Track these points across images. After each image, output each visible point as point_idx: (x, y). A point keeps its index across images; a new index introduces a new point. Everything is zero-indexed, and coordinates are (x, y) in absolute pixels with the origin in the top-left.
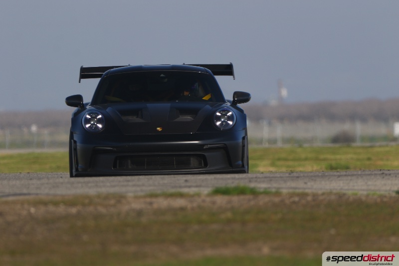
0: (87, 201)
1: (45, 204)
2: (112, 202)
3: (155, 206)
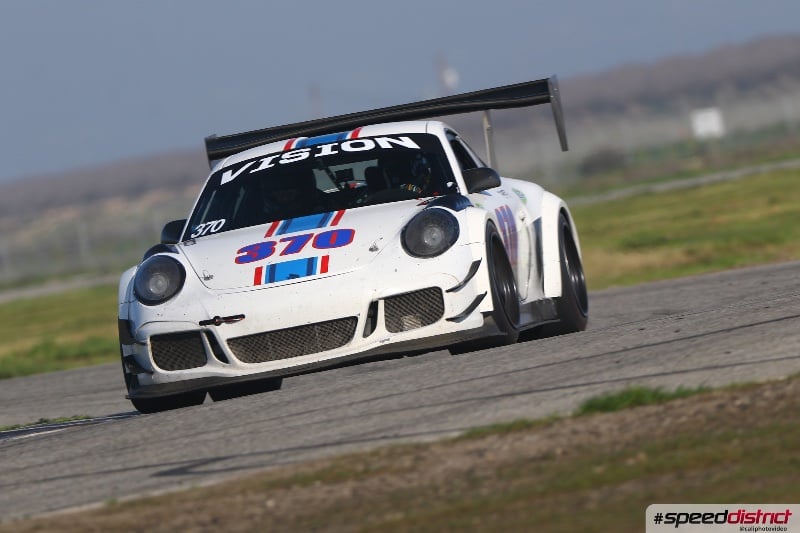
0: (360, 467)
1: (286, 484)
2: (407, 462)
3: (490, 456)
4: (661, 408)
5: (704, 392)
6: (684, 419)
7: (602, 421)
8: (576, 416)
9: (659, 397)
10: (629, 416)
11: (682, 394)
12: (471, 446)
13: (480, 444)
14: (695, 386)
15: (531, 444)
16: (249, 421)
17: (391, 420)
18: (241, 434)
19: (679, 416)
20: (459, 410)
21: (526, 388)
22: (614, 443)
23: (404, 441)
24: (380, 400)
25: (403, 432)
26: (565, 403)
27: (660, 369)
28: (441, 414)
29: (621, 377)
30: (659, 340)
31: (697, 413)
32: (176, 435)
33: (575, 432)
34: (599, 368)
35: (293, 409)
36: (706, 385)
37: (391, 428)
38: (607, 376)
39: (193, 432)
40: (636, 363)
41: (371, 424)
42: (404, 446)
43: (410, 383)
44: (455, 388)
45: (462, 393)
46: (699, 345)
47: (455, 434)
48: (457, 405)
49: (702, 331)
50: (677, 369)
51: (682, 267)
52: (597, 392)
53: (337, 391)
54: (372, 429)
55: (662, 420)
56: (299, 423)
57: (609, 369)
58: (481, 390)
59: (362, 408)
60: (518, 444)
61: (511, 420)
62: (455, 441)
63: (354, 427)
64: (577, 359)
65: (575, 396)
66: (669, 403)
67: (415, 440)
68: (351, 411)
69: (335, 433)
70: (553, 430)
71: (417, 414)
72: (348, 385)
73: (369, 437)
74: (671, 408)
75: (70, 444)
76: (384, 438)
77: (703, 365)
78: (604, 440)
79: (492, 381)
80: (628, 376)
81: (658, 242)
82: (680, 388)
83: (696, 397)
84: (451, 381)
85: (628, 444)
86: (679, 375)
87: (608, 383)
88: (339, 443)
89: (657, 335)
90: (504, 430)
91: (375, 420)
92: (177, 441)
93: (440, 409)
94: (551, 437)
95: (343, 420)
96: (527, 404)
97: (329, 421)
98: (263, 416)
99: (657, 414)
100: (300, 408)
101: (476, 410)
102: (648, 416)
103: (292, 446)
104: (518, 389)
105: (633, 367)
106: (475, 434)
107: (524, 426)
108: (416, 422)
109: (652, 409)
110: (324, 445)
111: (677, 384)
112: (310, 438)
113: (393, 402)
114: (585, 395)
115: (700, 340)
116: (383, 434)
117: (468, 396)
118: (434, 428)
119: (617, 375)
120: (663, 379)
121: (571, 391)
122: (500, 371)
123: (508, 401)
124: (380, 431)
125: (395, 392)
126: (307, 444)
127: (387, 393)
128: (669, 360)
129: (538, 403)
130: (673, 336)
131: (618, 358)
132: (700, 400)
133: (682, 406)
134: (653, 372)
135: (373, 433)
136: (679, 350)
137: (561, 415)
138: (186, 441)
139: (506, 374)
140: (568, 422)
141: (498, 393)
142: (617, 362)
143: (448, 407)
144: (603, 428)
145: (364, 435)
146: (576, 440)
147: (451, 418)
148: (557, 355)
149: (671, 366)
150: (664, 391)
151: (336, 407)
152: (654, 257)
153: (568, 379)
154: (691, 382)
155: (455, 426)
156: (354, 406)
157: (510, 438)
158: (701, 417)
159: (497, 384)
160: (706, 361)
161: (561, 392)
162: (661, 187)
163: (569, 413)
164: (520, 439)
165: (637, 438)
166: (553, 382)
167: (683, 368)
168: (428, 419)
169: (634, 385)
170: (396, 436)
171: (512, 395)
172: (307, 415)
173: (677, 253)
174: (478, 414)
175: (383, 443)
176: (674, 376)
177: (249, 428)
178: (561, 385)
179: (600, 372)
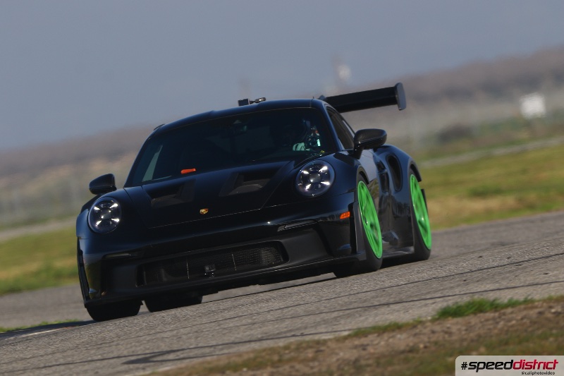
4: (497, 314)
5: (528, 303)
6: (514, 322)
7: (452, 324)
8: (434, 320)
9: (495, 306)
10: (474, 320)
11: (512, 304)
12: (357, 342)
13: (364, 341)
14: (522, 299)
15: (402, 340)
16: (195, 323)
17: (298, 323)
18: (189, 333)
19: (510, 320)
20: (349, 316)
21: (397, 300)
22: (462, 340)
23: (307, 338)
24: (290, 309)
25: (306, 332)
26: (427, 310)
27: (497, 286)
28: (335, 318)
29: (468, 292)
30: (496, 264)
31: (522, 319)
32: (141, 334)
33: (433, 332)
34: (452, 285)
35: (227, 315)
36: (529, 298)
37: (298, 329)
38: (457, 291)
39: (153, 331)
40: (478, 281)
41: (284, 326)
42: (308, 342)
43: (313, 295)
44: (346, 299)
45: (351, 303)
46: (526, 268)
47: (346, 333)
48: (348, 312)
49: (527, 258)
50: (509, 285)
51: (514, 211)
52: (450, 302)
53: (258, 302)
54: (285, 330)
55: (497, 323)
56: (231, 325)
57: (459, 286)
58: (365, 301)
59: (278, 314)
60: (391, 340)
61: (387, 323)
62: (346, 338)
63: (271, 328)
64: (434, 278)
65: (433, 305)
66: (503, 311)
67: (316, 337)
68: (269, 317)
69: (257, 332)
70: (417, 331)
71: (318, 319)
72: (268, 297)
73: (284, 335)
74: (504, 314)
75: (62, 340)
76: (294, 336)
77: (527, 283)
78: (454, 338)
79: (373, 294)
80: (472, 291)
81: (497, 192)
82: (510, 300)
83: (522, 307)
84: (342, 294)
85: (472, 341)
86: (511, 290)
87: (458, 296)
88: (260, 340)
89: (493, 261)
90: (381, 330)
91: (288, 322)
92: (141, 338)
93: (335, 314)
94: (415, 335)
95: (263, 323)
96: (398, 311)
97: (254, 324)
98: (205, 320)
99: (494, 319)
100: (232, 313)
101: (360, 316)
102: (487, 320)
103: (227, 342)
104: (392, 300)
105: (476, 284)
106: (360, 333)
107: (397, 327)
108: (317, 325)
109: (490, 315)
110: (250, 341)
111: (509, 297)
112: (239, 336)
113: (300, 310)
114: (441, 304)
115: (525, 265)
116: (293, 333)
117: (356, 305)
118: (330, 330)
119: (464, 290)
120: (498, 292)
121: (431, 301)
122: (378, 287)
123: (383, 309)
124: (291, 331)
125: (302, 303)
126: (237, 340)
127: (296, 303)
128: (503, 279)
129: (406, 311)
130: (506, 261)
131: (465, 278)
132: (525, 309)
133: (512, 313)
134: (492, 288)
135: (285, 332)
136: (510, 272)
137: (424, 319)
138: (148, 338)
139: (383, 289)
140: (428, 324)
141: (377, 303)
142: (465, 281)
143: (341, 313)
144: (454, 329)
145: (278, 334)
146: (434, 338)
147: (342, 322)
148: (420, 275)
149: (504, 284)
150: (498, 302)
151: (258, 314)
152: (493, 203)
153: (429, 293)
154: (519, 295)
155: (345, 327)
156: (271, 313)
157: (386, 336)
158: (525, 321)
159: (377, 297)
160: (530, 279)
161: (423, 302)
162: (500, 151)
163: (429, 318)
164: (393, 337)
165: (479, 336)
166: (416, 296)
167: (513, 285)
168: (325, 322)
169: (476, 297)
170: (302, 335)
171: (388, 304)
172: (236, 319)
173: (510, 200)
174: (362, 318)
175: (293, 340)
176: (506, 290)
177: (195, 329)
178: (423, 297)
179: (452, 288)
